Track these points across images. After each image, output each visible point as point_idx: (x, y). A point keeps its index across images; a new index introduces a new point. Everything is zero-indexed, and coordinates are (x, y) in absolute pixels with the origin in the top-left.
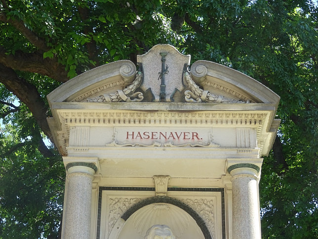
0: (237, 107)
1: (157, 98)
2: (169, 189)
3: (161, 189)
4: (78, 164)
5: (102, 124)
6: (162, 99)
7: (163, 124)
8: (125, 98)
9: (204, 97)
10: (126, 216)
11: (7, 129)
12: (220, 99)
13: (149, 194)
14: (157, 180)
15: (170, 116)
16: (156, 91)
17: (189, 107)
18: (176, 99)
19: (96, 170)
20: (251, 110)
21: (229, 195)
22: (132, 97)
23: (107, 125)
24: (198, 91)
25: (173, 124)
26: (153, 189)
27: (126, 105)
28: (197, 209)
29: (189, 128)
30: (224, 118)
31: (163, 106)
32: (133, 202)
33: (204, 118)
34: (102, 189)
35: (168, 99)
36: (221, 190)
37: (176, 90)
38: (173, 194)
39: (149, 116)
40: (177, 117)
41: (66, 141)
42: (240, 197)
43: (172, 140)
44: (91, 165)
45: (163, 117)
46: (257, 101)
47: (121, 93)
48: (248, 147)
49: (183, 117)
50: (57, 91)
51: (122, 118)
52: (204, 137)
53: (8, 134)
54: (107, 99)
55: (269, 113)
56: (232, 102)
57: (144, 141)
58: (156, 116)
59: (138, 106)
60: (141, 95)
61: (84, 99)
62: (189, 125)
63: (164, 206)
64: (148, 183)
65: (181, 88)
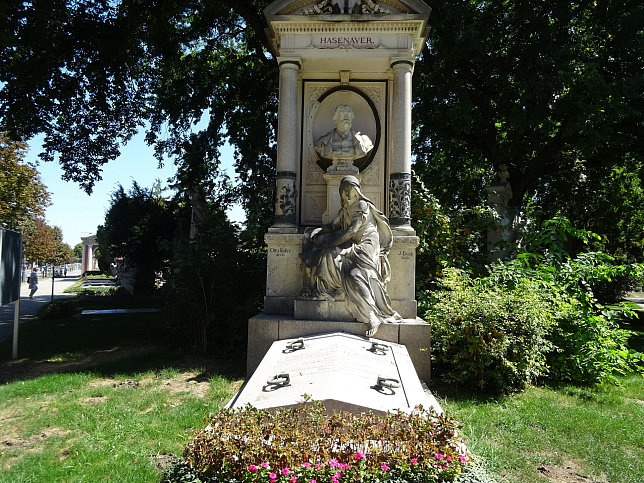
0: (399, 17)
1: (342, 11)
2: (350, 80)
3: (345, 80)
4: (287, 62)
5: (303, 32)
6: (346, 12)
7: (346, 31)
8: (319, 11)
9: (376, 10)
10: (321, 100)
11: (239, 47)
12: (388, 12)
13: (337, 84)
14: (342, 74)
15: (351, 25)
16: (341, 6)
17: (365, 18)
18: (356, 12)
19: (300, 66)
20: (410, 19)
21: (391, 83)
22: (324, 11)
23: (307, 32)
24: (372, 5)
25: (353, 32)
26: (339, 81)
27: (320, 17)
28: (369, 94)
29: (365, 34)
30: (390, 26)
31: (347, 18)
32: (325, 90)
33: (375, 26)
34: (304, 80)
35: (350, 11)
36: (386, 81)
37: (356, 4)
38: (353, 84)
39: (336, 26)
40: (356, 26)
41: (279, 46)
42: (398, 84)
43: (353, 44)
44: (296, 63)
45: (346, 26)
46: (415, 12)
47: (316, 7)
48: (406, 48)
49: (361, 26)
50: (271, 6)
51: (317, 27)
52: (375, 41)
53: (239, 50)
54: (307, 12)
55: (422, 22)
56: (397, 13)
57: (333, 45)
58: (341, 25)
59: (328, 18)
60: (330, 9)
61: (290, 13)
62: (365, 31)
63: (347, 93)
64: (336, 77)
65: (359, 3)
